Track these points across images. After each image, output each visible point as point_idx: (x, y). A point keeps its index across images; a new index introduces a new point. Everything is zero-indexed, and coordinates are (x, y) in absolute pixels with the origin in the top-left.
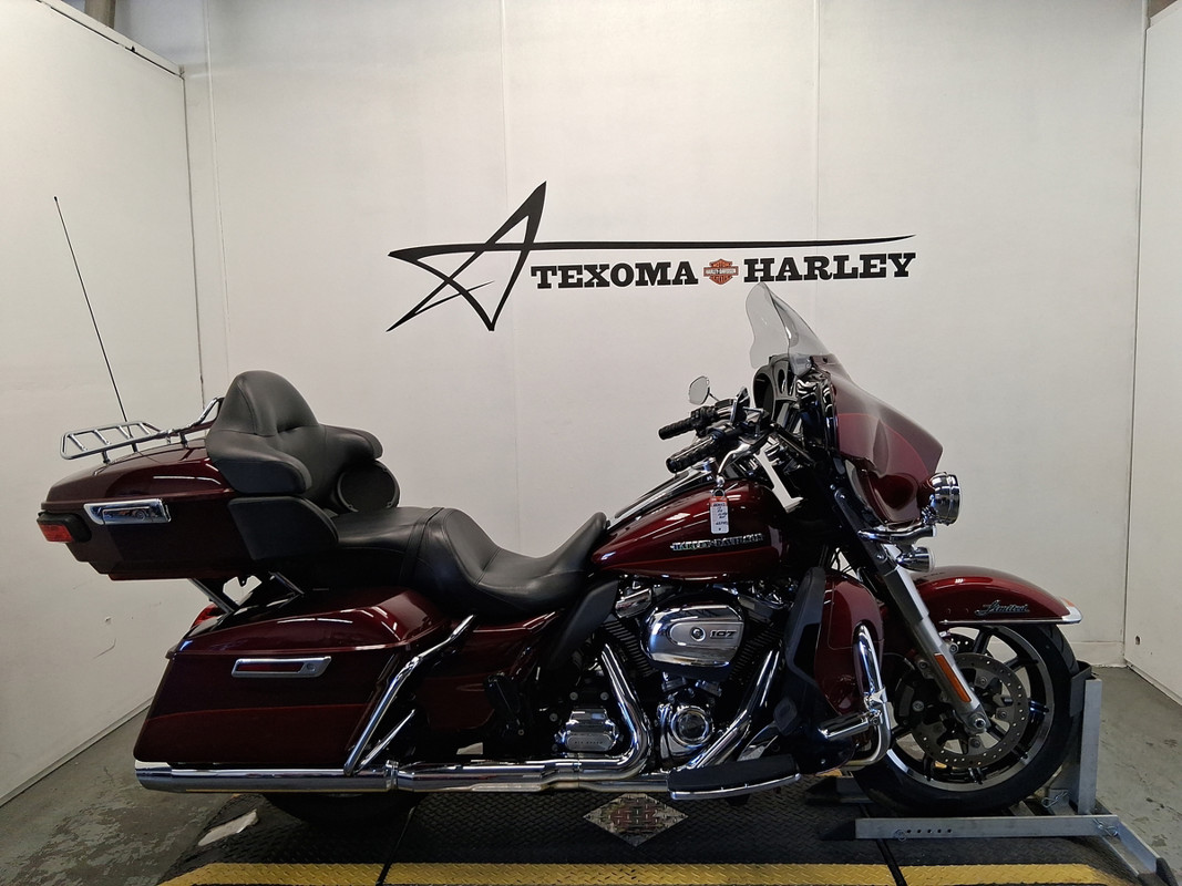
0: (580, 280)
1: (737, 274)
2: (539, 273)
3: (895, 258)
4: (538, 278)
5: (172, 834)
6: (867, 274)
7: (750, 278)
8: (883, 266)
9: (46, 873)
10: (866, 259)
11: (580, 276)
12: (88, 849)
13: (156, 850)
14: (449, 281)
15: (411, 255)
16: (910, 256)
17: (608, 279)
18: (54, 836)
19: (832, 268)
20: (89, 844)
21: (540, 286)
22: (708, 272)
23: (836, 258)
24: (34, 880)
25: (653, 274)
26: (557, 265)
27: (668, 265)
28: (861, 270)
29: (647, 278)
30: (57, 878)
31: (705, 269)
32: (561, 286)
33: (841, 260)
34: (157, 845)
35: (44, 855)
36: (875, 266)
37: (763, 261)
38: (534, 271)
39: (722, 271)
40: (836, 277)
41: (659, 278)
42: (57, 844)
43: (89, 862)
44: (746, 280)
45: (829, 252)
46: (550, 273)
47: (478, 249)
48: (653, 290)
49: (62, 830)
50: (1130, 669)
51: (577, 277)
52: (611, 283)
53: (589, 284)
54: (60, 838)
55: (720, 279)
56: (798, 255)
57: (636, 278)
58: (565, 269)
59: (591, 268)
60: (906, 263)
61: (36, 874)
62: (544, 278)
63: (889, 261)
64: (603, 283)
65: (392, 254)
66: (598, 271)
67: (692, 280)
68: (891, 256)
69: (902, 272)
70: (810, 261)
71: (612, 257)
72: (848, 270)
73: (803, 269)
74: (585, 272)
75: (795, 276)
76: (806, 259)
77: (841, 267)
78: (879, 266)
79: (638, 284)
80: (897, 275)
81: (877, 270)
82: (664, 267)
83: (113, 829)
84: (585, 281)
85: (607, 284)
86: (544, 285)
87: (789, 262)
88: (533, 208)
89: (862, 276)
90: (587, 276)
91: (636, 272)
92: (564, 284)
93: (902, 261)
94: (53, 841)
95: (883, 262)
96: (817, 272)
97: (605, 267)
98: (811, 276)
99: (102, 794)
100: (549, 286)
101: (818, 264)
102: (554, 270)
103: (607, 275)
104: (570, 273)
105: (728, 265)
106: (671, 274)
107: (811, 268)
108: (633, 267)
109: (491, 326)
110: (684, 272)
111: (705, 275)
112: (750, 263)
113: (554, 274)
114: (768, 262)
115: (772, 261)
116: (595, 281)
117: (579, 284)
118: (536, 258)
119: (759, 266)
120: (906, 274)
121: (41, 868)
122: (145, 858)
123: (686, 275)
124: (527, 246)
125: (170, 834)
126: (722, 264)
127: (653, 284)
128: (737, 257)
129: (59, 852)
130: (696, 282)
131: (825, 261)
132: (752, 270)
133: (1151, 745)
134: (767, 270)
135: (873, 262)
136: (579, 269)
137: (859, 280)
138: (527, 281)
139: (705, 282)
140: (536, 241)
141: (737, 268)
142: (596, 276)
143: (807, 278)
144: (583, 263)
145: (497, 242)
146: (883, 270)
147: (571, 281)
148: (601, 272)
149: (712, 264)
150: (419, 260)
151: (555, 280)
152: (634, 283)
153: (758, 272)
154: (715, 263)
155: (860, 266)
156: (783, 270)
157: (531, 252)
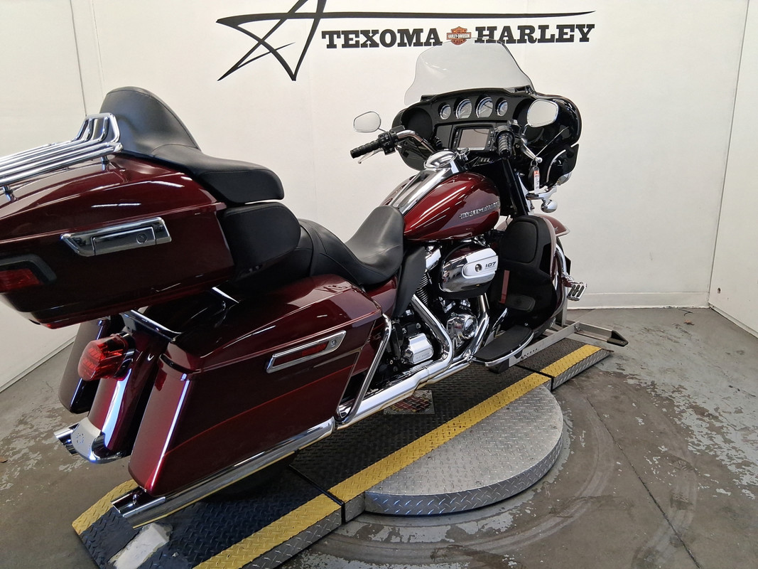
0: (357, 42)
1: (470, 38)
2: (327, 36)
3: (580, 27)
4: (327, 41)
6: (561, 40)
7: (479, 40)
8: (572, 33)
9: (15, 449)
10: (561, 28)
11: (357, 39)
12: (42, 433)
14: (261, 42)
15: (233, 22)
16: (591, 27)
17: (378, 41)
18: (17, 426)
19: (537, 35)
20: (42, 430)
21: (329, 47)
22: (450, 37)
23: (540, 27)
24: (7, 454)
25: (410, 38)
27: (421, 30)
28: (557, 37)
29: (406, 41)
30: (22, 452)
31: (448, 34)
32: (344, 46)
33: (543, 28)
35: (12, 438)
36: (567, 34)
37: (489, 28)
38: (324, 34)
39: (461, 36)
40: (540, 41)
41: (414, 41)
42: (19, 431)
43: (44, 442)
44: (477, 42)
45: (536, 23)
46: (335, 36)
47: (282, 17)
48: (410, 50)
49: (21, 422)
50: (711, 309)
51: (355, 39)
52: (380, 45)
53: (364, 45)
54: (21, 427)
55: (457, 42)
56: (514, 24)
57: (398, 40)
58: (346, 33)
59: (365, 33)
60: (588, 32)
61: (8, 450)
62: (331, 40)
63: (577, 30)
64: (374, 45)
65: (220, 21)
66: (371, 35)
68: (578, 26)
69: (584, 39)
70: (522, 28)
71: (381, 24)
72: (548, 36)
73: (516, 35)
74: (361, 36)
75: (511, 41)
76: (520, 28)
77: (543, 34)
78: (570, 33)
79: (399, 45)
80: (581, 40)
81: (568, 37)
82: (418, 32)
83: (56, 421)
84: (361, 42)
85: (377, 45)
86: (331, 45)
87: (507, 29)
89: (558, 41)
90: (362, 39)
91: (398, 36)
92: (346, 45)
93: (585, 30)
94: (17, 429)
95: (572, 30)
96: (526, 37)
97: (375, 32)
98: (522, 41)
99: (47, 399)
100: (335, 46)
101: (527, 31)
102: (338, 33)
103: (377, 38)
104: (351, 36)
105: (465, 31)
106: (423, 38)
107: (522, 34)
108: (396, 32)
109: (293, 77)
110: (432, 36)
111: (448, 38)
112: (480, 30)
113: (339, 37)
114: (492, 29)
115: (495, 28)
116: (369, 43)
117: (357, 45)
118: (325, 24)
119: (486, 32)
120: (587, 40)
121: (11, 446)
123: (434, 38)
124: (318, 15)
126: (459, 30)
127: (410, 45)
128: (471, 25)
129: (22, 436)
131: (532, 29)
132: (481, 35)
133: (729, 354)
134: (491, 35)
135: (565, 30)
136: (356, 33)
137: (555, 44)
138: (319, 42)
139: (447, 43)
140: (324, 11)
141: (470, 33)
142: (370, 39)
143: (519, 41)
144: (360, 29)
145: (296, 12)
146: (572, 37)
147: (351, 42)
148: (373, 36)
149: (453, 30)
150: (239, 26)
151: (339, 42)
152: (396, 44)
153: (485, 36)
154: (455, 29)
155: (556, 33)
156: (502, 36)
157: (322, 19)
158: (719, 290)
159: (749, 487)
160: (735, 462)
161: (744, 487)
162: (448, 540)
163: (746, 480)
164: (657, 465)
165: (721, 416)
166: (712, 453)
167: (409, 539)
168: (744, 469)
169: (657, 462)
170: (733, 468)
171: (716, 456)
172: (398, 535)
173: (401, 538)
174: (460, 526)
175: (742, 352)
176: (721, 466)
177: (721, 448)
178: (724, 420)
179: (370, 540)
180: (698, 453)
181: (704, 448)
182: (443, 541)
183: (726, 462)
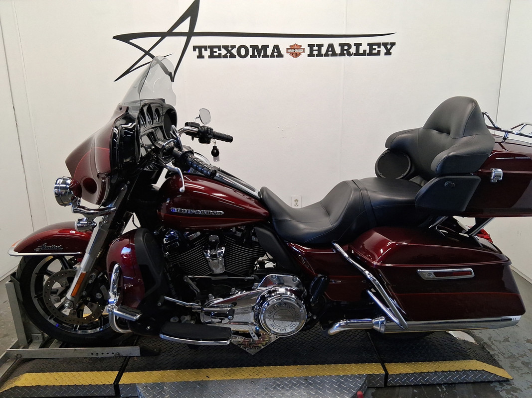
0: (220, 54)
1: (304, 52)
2: (197, 50)
3: (385, 45)
4: (197, 53)
6: (371, 54)
7: (311, 55)
8: (379, 49)
10: (371, 45)
11: (220, 52)
14: (147, 53)
15: (125, 38)
16: (393, 44)
17: (235, 54)
19: (353, 50)
21: (198, 57)
22: (289, 51)
23: (355, 44)
25: (259, 52)
26: (207, 45)
27: (268, 46)
28: (368, 51)
29: (256, 54)
31: (287, 49)
32: (210, 57)
33: (358, 45)
36: (375, 49)
37: (318, 45)
38: (195, 48)
39: (297, 51)
40: (355, 55)
41: (262, 54)
44: (309, 56)
45: (352, 41)
46: (203, 50)
47: (163, 35)
48: (260, 60)
51: (218, 52)
52: (237, 56)
53: (225, 56)
55: (295, 55)
56: (336, 42)
57: (250, 53)
58: (211, 48)
59: (226, 47)
60: (391, 48)
62: (200, 52)
63: (382, 47)
64: (233, 56)
65: (115, 38)
66: (230, 49)
67: (280, 55)
68: (383, 44)
69: (388, 53)
70: (342, 45)
71: (237, 41)
72: (361, 51)
73: (338, 50)
74: (223, 49)
75: (334, 54)
76: (340, 45)
77: (357, 49)
78: (377, 49)
79: (251, 57)
80: (386, 54)
81: (376, 52)
82: (265, 47)
84: (223, 54)
85: (235, 57)
86: (200, 56)
87: (331, 46)
88: (192, 12)
89: (368, 54)
90: (224, 52)
91: (250, 50)
92: (211, 56)
93: (389, 47)
95: (379, 47)
96: (345, 52)
97: (233, 47)
98: (342, 54)
100: (203, 57)
101: (346, 48)
102: (205, 48)
103: (234, 51)
104: (215, 50)
105: (300, 47)
106: (269, 52)
107: (342, 50)
108: (249, 47)
110: (276, 51)
111: (287, 52)
112: (311, 46)
113: (206, 50)
114: (320, 46)
115: (322, 45)
116: (228, 55)
117: (219, 56)
118: (195, 41)
119: (316, 48)
120: (390, 54)
123: (277, 52)
124: (190, 34)
126: (296, 47)
127: (259, 57)
128: (304, 43)
130: (282, 56)
131: (349, 46)
132: (312, 50)
134: (319, 50)
135: (374, 47)
136: (219, 48)
137: (366, 57)
138: (191, 54)
139: (287, 56)
140: (194, 31)
141: (304, 49)
142: (229, 52)
143: (340, 55)
144: (221, 45)
145: (173, 31)
146: (379, 52)
147: (215, 54)
148: (231, 50)
149: (291, 47)
150: (130, 41)
151: (206, 54)
152: (249, 56)
153: (315, 51)
154: (293, 46)
155: (367, 49)
156: (328, 51)
157: (193, 37)
164: (445, 392)
165: (493, 344)
168: (513, 395)
169: (445, 389)
178: (496, 349)
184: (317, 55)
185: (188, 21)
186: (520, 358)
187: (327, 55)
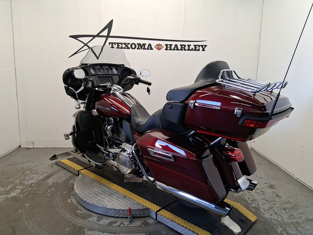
0: (122, 47)
1: (163, 48)
2: (111, 44)
3: (202, 46)
5: (10, 186)
6: (195, 50)
7: (166, 49)
10: (195, 46)
11: (122, 46)
13: (6, 190)
14: (86, 45)
15: (75, 37)
16: (206, 46)
17: (130, 47)
19: (187, 48)
23: (188, 45)
25: (141, 47)
26: (116, 42)
27: (146, 44)
28: (194, 49)
29: (140, 47)
31: (155, 46)
32: (117, 48)
33: (189, 46)
34: (6, 188)
36: (197, 48)
37: (170, 45)
38: (110, 43)
39: (160, 47)
40: (188, 50)
41: (143, 48)
44: (165, 50)
45: (186, 44)
46: (114, 44)
47: (94, 37)
48: (141, 51)
50: (252, 149)
51: (121, 46)
52: (130, 48)
53: (124, 48)
55: (159, 49)
56: (179, 44)
57: (137, 47)
58: (118, 44)
59: (125, 44)
60: (205, 48)
62: (112, 45)
63: (201, 47)
64: (128, 48)
65: (70, 36)
66: (127, 45)
67: (152, 49)
68: (201, 46)
69: (203, 50)
71: (131, 41)
72: (191, 49)
73: (179, 48)
74: (123, 45)
75: (178, 49)
76: (180, 45)
77: (189, 48)
78: (198, 48)
79: (137, 49)
80: (202, 50)
81: (197, 49)
82: (144, 45)
84: (123, 47)
85: (129, 48)
86: (112, 47)
87: (176, 45)
88: (109, 26)
89: (194, 50)
90: (124, 46)
91: (137, 46)
92: (118, 48)
93: (204, 47)
95: (199, 47)
96: (183, 49)
97: (129, 44)
98: (181, 50)
101: (183, 47)
102: (115, 43)
103: (129, 46)
104: (119, 45)
105: (161, 45)
106: (146, 47)
107: (182, 47)
108: (136, 44)
109: (98, 58)
110: (149, 46)
111: (155, 48)
112: (167, 45)
113: (115, 45)
114: (171, 45)
115: (172, 45)
116: (126, 47)
117: (122, 48)
118: (110, 40)
119: (169, 46)
120: (204, 50)
122: (2, 191)
123: (150, 47)
124: (108, 37)
125: (9, 186)
127: (141, 49)
128: (163, 43)
130: (153, 49)
131: (185, 46)
132: (167, 47)
134: (171, 47)
135: (197, 47)
136: (122, 44)
137: (193, 51)
138: (108, 46)
139: (155, 49)
140: (110, 35)
141: (163, 46)
143: (180, 50)
144: (123, 42)
145: (100, 35)
146: (199, 49)
149: (157, 45)
150: (78, 39)
152: (136, 48)
153: (168, 48)
154: (158, 44)
155: (194, 48)
156: (174, 48)
157: (109, 38)
158: (254, 141)
159: (254, 208)
160: (250, 199)
161: (252, 208)
162: (142, 225)
163: (253, 205)
166: (242, 197)
167: (127, 225)
168: (253, 202)
170: (249, 202)
171: (244, 197)
172: (123, 224)
173: (124, 225)
174: (147, 221)
175: (260, 163)
176: (245, 201)
177: (246, 195)
179: (113, 226)
180: (238, 197)
181: (240, 195)
182: (140, 226)
183: (247, 199)
184: (170, 50)
185: (107, 30)
186: (260, 190)
187: (174, 49)
